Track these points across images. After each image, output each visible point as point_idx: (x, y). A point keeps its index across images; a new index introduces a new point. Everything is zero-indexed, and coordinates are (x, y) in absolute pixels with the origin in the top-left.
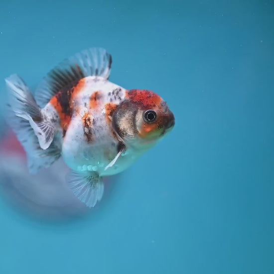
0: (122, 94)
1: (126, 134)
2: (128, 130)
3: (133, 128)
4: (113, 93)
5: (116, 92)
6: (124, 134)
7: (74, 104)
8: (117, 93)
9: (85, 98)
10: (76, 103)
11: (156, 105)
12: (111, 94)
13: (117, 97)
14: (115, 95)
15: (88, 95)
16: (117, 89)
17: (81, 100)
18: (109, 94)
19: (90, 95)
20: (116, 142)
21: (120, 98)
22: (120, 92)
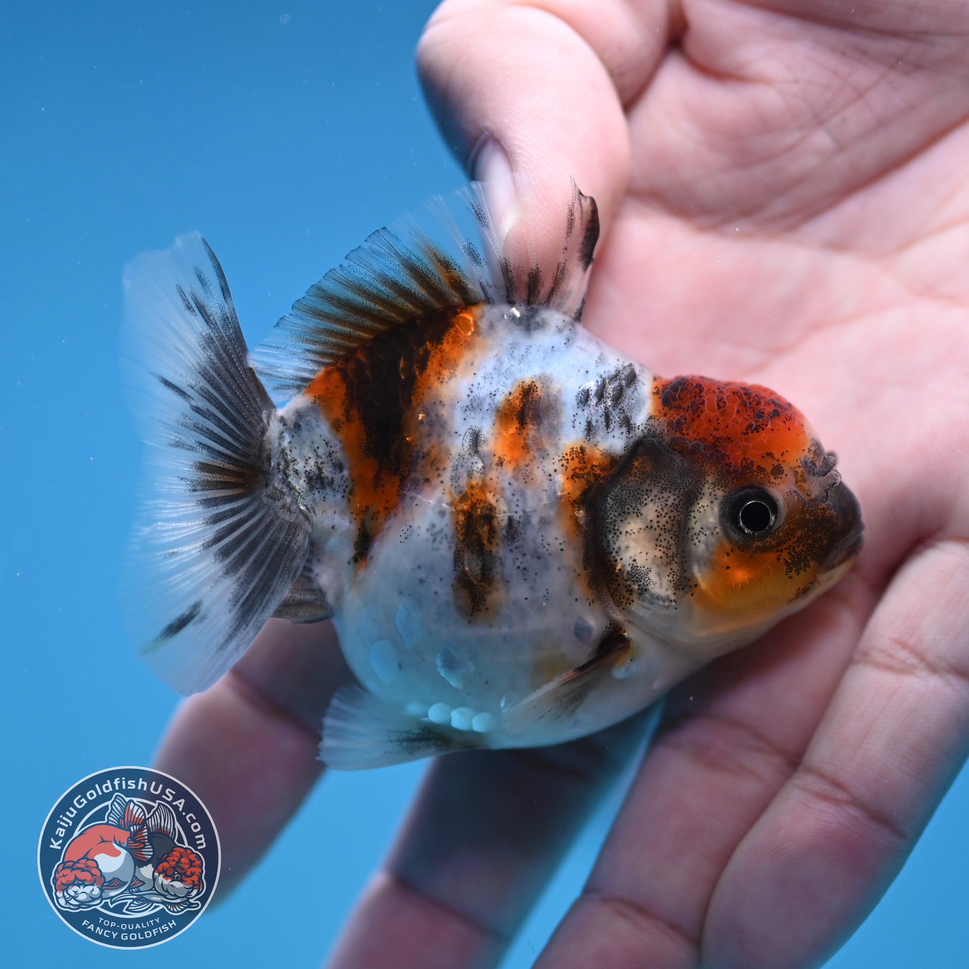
0: (639, 403)
1: (643, 590)
2: (653, 576)
3: (675, 567)
4: (600, 395)
5: (610, 389)
6: (631, 591)
7: (425, 429)
8: (619, 396)
9: (474, 406)
10: (431, 425)
11: (785, 467)
12: (593, 401)
13: (616, 417)
14: (609, 403)
15: (492, 395)
16: (615, 377)
17: (458, 415)
18: (584, 398)
19: (500, 398)
20: (595, 623)
21: (627, 423)
22: (629, 392)
